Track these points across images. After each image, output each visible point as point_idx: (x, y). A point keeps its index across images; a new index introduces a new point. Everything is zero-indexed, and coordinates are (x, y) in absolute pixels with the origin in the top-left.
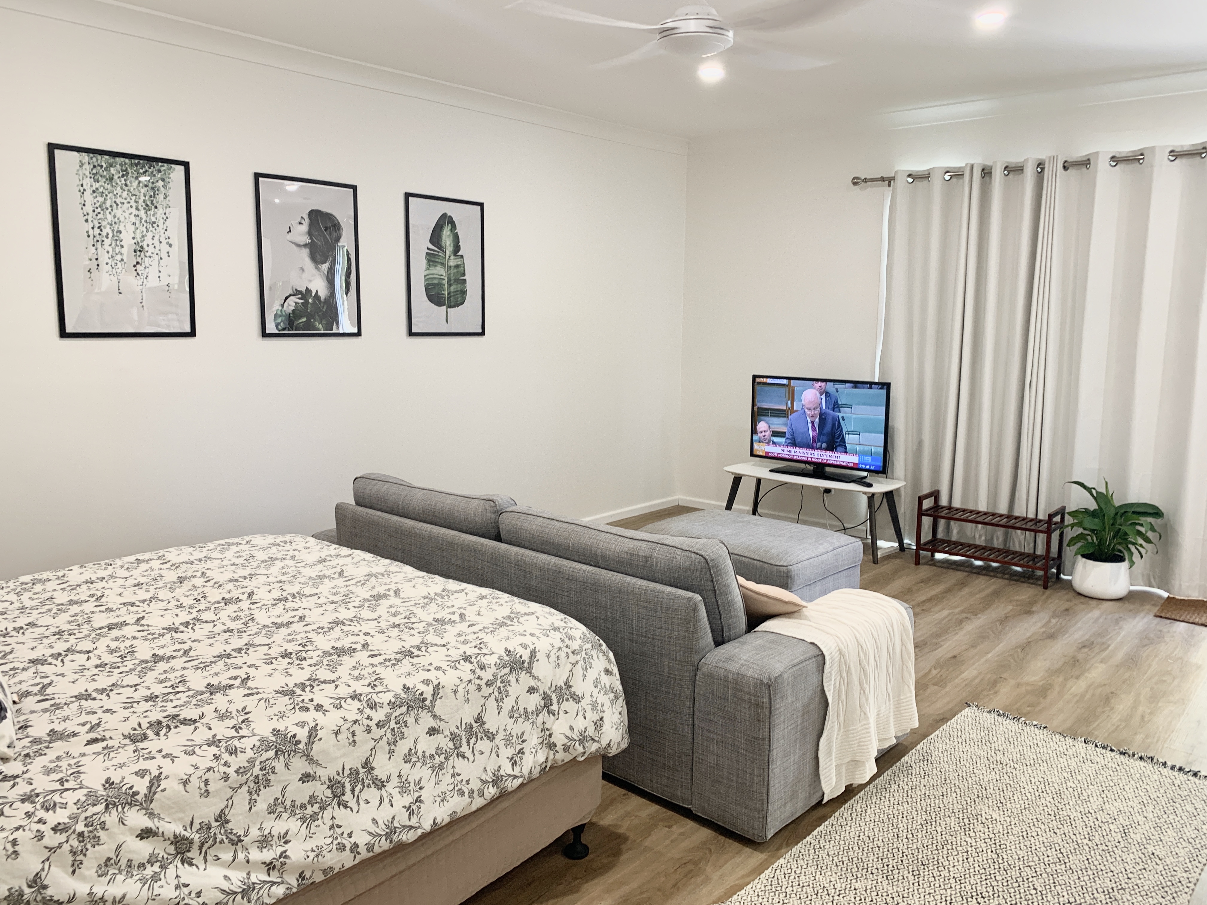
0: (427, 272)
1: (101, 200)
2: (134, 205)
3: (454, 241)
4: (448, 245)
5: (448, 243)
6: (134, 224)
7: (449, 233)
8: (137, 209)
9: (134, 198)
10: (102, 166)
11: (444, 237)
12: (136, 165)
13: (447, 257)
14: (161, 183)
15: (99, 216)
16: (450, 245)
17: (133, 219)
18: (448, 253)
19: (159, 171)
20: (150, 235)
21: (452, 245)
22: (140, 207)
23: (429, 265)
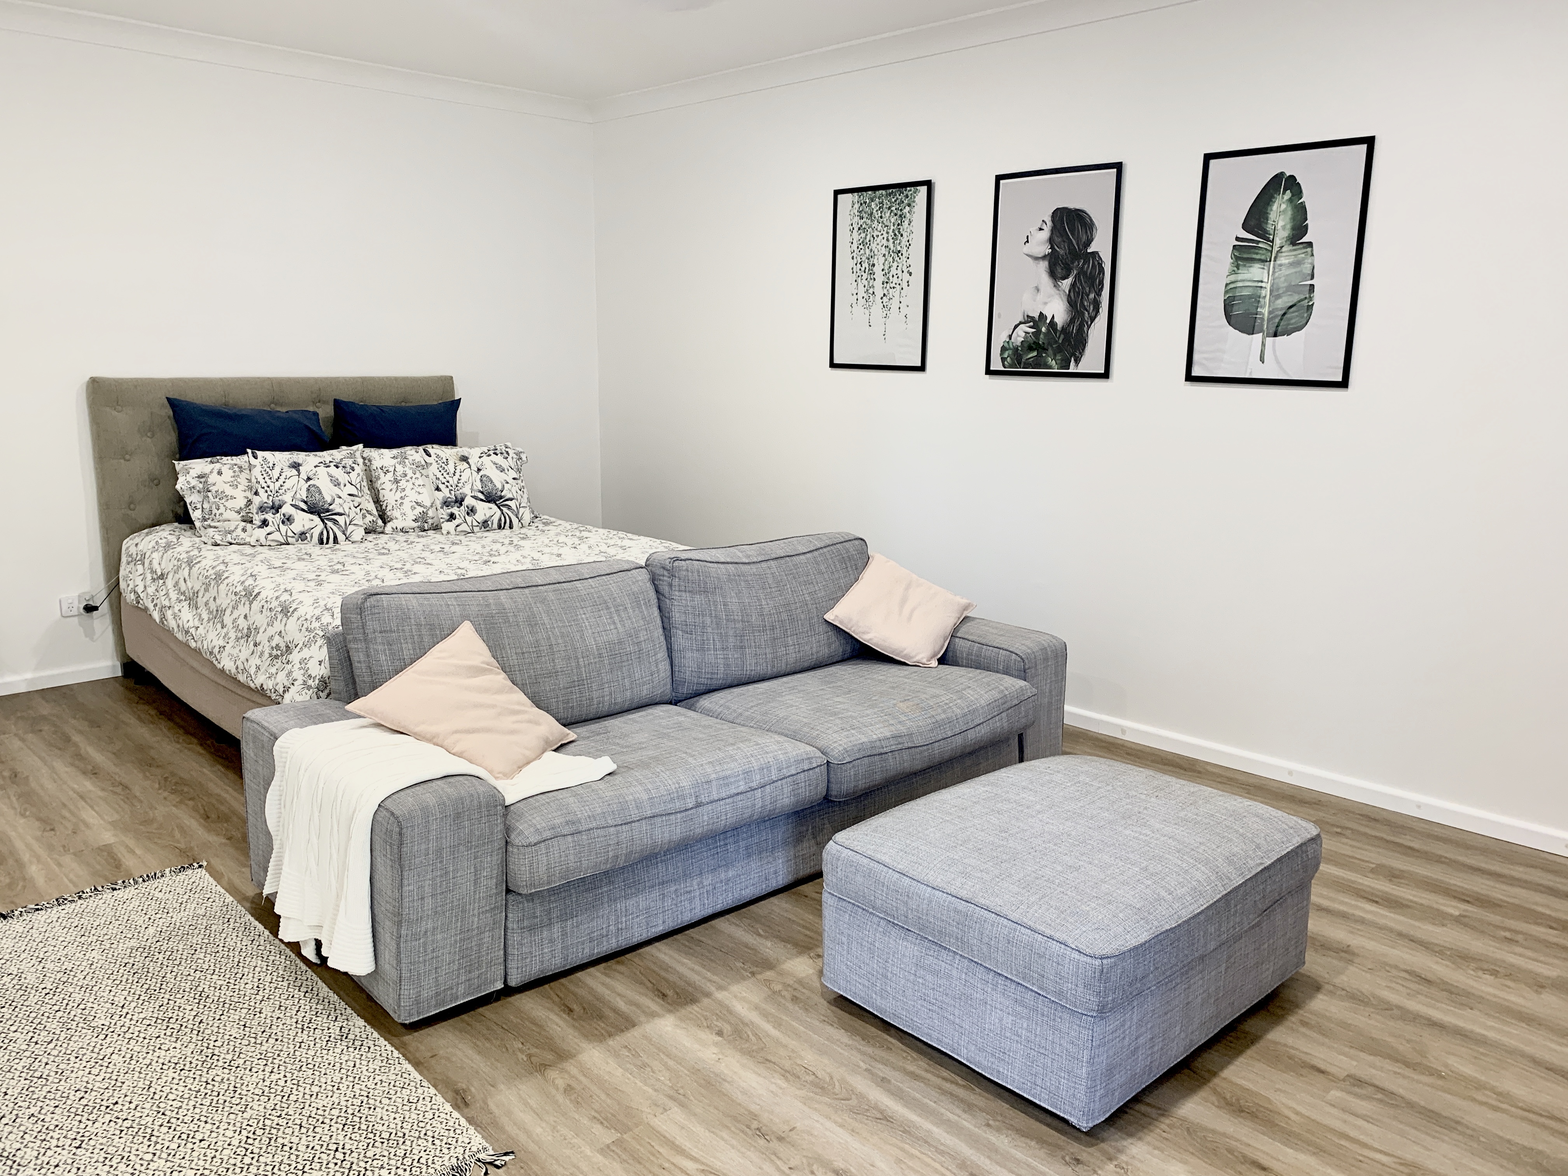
0: (1233, 278)
1: (863, 235)
2: (885, 235)
3: (1293, 219)
4: (1279, 227)
5: (1281, 224)
6: (884, 255)
7: (1284, 206)
8: (888, 240)
9: (885, 229)
10: (865, 203)
11: (1272, 216)
12: (890, 194)
13: (1276, 249)
14: (907, 208)
15: (862, 252)
16: (1284, 227)
17: (884, 251)
18: (1278, 242)
19: (907, 196)
20: (895, 264)
21: (1289, 226)
22: (890, 238)
23: (1238, 267)
